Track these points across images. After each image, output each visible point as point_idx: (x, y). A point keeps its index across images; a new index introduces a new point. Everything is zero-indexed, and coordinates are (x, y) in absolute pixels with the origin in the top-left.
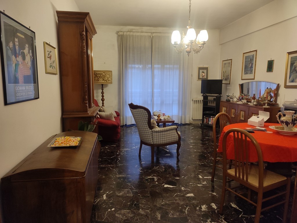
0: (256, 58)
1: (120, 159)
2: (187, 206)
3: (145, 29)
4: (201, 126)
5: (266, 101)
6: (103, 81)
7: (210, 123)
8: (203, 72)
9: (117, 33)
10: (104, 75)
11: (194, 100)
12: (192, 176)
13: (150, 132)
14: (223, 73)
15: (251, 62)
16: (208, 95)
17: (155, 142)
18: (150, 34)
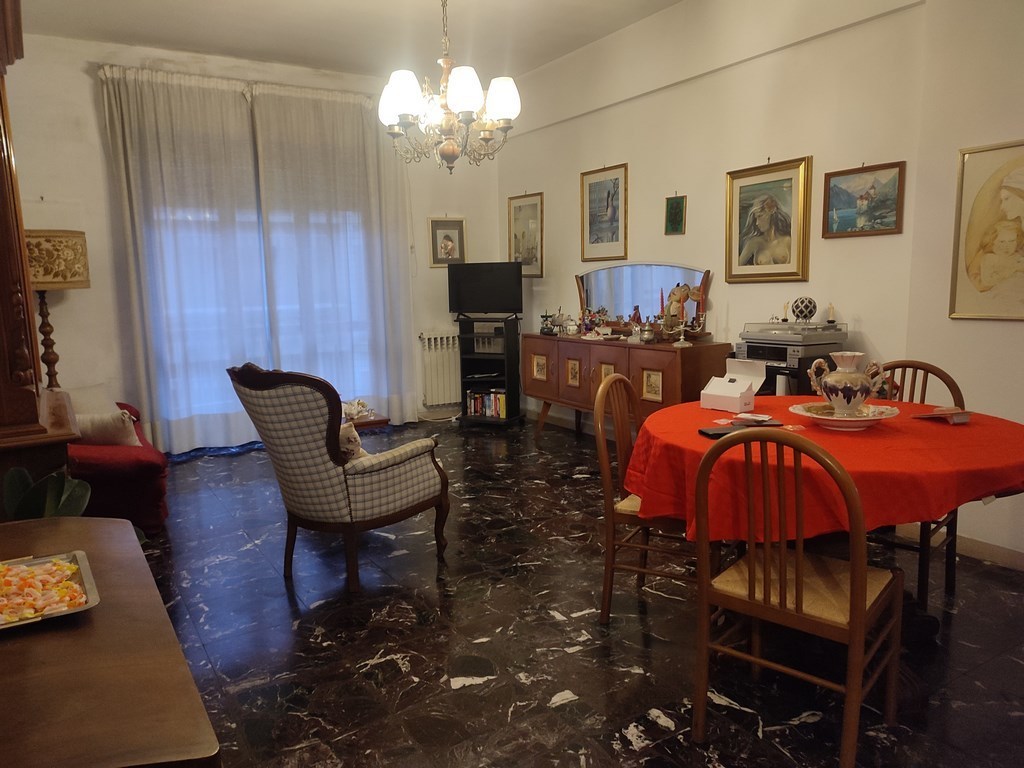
0: (626, 190)
1: (207, 609)
2: (576, 748)
3: (216, 62)
4: (461, 426)
5: (682, 327)
6: (49, 278)
7: (489, 413)
8: (447, 238)
9: (94, 69)
10: (48, 251)
11: (426, 336)
12: (528, 619)
13: (338, 475)
14: (515, 240)
15: (610, 204)
16: (472, 315)
17: (360, 513)
18: (240, 87)
